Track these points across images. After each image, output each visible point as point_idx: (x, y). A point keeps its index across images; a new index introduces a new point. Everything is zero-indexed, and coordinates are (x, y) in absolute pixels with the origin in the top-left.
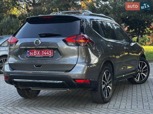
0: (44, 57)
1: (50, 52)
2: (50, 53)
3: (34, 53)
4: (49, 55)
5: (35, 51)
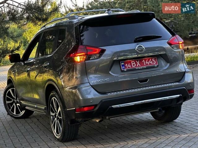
1: (154, 60)
3: (132, 64)
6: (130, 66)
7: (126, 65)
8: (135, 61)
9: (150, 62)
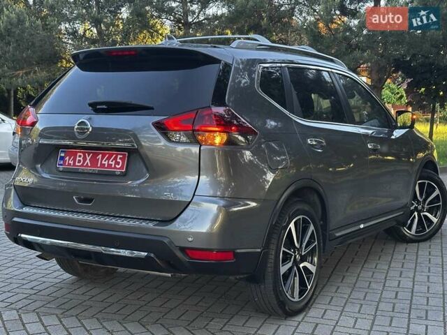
0: (100, 174)
1: (120, 158)
2: (118, 163)
3: (78, 158)
4: (115, 168)
5: (79, 154)
6: (72, 163)
7: (67, 158)
8: (84, 154)
9: (110, 162)
